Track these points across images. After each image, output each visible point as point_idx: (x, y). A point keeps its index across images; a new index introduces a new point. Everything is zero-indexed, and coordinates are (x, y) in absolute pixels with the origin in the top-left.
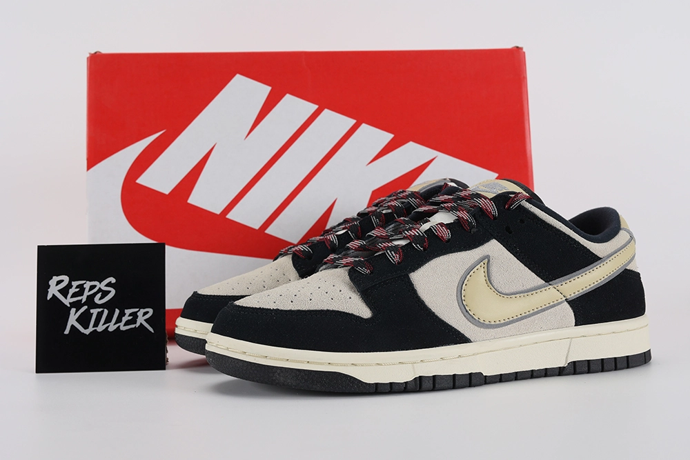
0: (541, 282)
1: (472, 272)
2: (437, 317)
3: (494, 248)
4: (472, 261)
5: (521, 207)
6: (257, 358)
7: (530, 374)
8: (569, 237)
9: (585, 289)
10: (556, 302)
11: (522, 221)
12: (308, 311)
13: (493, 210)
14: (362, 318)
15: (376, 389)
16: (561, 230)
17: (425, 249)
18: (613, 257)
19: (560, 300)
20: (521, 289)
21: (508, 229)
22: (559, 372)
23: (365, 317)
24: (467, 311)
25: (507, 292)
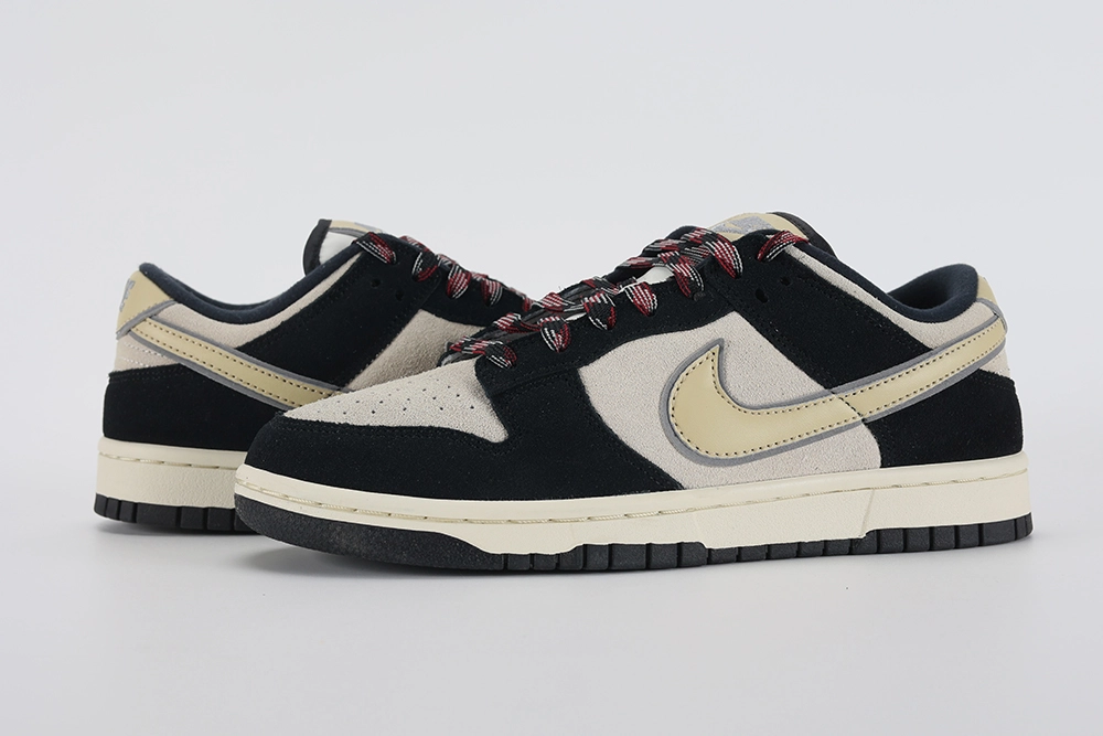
0: (816, 387)
1: (690, 367)
2: (621, 443)
3: (733, 327)
4: (692, 349)
5: (785, 258)
6: (303, 507)
7: (795, 549)
8: (869, 309)
9: (898, 403)
10: (843, 424)
11: (786, 281)
12: (397, 428)
13: (735, 260)
14: (487, 442)
15: (506, 564)
16: (857, 297)
17: (609, 328)
18: (954, 347)
19: (851, 421)
20: (779, 398)
21: (760, 295)
22: (851, 549)
23: (494, 440)
24: (676, 435)
25: (753, 402)
